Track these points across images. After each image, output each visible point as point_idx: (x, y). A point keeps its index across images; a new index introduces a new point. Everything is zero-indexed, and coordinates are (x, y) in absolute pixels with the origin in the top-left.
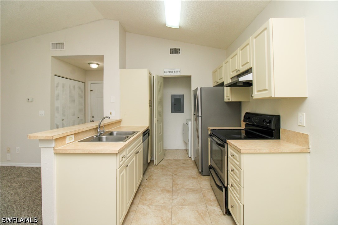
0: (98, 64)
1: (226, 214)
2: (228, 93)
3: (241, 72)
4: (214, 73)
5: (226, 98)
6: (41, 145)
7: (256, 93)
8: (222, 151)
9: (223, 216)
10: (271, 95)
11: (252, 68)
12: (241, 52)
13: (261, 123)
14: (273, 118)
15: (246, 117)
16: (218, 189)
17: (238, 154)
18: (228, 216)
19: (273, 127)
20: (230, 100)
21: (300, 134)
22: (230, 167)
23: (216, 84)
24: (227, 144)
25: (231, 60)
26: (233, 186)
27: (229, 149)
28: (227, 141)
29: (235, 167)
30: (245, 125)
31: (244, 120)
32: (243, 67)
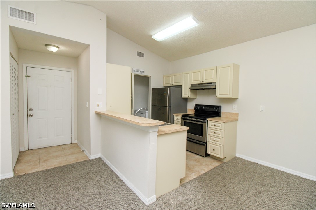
0: (58, 48)
1: (206, 157)
2: (186, 93)
3: (204, 82)
4: (165, 77)
5: (184, 95)
6: (150, 131)
7: (219, 95)
8: (202, 125)
9: (204, 158)
10: (231, 97)
11: (216, 82)
12: (205, 72)
13: (211, 110)
14: (219, 107)
15: (197, 107)
16: (200, 145)
17: (221, 124)
18: (207, 157)
19: (219, 111)
20: (190, 97)
21: (234, 113)
22: (210, 132)
23: (170, 85)
24: (208, 120)
25: (192, 73)
26: (214, 140)
27: (210, 123)
28: (208, 119)
29: (217, 130)
30: (195, 112)
31: (195, 109)
32: (207, 80)
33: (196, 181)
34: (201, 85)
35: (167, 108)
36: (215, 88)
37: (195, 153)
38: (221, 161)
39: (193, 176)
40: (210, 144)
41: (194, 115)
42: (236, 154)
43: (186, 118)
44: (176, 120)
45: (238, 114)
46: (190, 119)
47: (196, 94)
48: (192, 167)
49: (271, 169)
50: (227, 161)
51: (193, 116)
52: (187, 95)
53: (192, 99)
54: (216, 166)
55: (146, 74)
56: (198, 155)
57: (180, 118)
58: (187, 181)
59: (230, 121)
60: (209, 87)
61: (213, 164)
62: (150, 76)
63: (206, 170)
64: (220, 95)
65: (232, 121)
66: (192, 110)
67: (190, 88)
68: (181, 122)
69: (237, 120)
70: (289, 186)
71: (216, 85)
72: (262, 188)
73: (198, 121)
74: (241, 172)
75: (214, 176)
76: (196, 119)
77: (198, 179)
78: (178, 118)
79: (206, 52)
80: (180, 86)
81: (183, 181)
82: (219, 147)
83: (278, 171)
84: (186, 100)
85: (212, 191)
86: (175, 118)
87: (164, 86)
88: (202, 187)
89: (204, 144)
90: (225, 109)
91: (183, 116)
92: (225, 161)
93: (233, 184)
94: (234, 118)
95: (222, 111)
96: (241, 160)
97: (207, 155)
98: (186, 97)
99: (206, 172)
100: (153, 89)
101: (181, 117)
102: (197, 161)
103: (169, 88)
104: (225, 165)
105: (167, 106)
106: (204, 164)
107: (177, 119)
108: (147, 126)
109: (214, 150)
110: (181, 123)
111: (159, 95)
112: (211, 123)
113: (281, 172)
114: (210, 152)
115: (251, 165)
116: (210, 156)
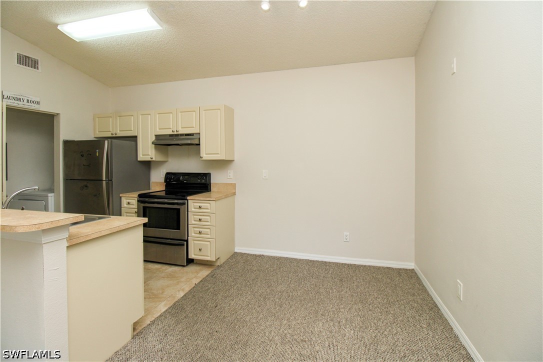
1: (187, 265)
2: (146, 151)
3: (180, 133)
4: (98, 118)
5: (141, 156)
6: (45, 239)
7: (205, 155)
8: (178, 210)
9: (185, 268)
10: (224, 158)
11: (199, 133)
12: (180, 114)
13: (193, 180)
14: (207, 176)
15: (170, 177)
16: (177, 247)
17: (209, 203)
18: (190, 265)
19: (208, 182)
20: (154, 159)
21: (229, 184)
22: (192, 220)
23: (110, 135)
24: (188, 200)
25: (157, 115)
26: (200, 232)
27: (192, 204)
28: (188, 198)
29: (204, 215)
30: (166, 186)
31: (166, 181)
32: (185, 129)
33: (168, 316)
34: (174, 137)
35: (104, 183)
36: (198, 143)
37: (168, 263)
38: (213, 265)
39: (162, 307)
40: (194, 240)
41: (164, 192)
42: (236, 248)
43: (147, 199)
44: (125, 205)
45: (235, 184)
46: (156, 200)
47: (166, 154)
48: (161, 292)
49: (279, 259)
50: (221, 263)
51: (163, 194)
52: (149, 155)
53: (160, 163)
54: (204, 277)
55: (44, 108)
56: (173, 266)
57: (134, 201)
58: (149, 322)
59: (224, 197)
60: (189, 142)
61: (199, 275)
62: (58, 114)
63: (187, 289)
64: (207, 155)
65: (227, 196)
66: (160, 183)
67: (153, 143)
68: (138, 208)
69: (234, 194)
70: (298, 276)
71: (200, 138)
72: (268, 290)
73: (171, 203)
74: (242, 275)
75: (201, 295)
76: (166, 201)
77: (170, 310)
78: (130, 201)
79: (182, 80)
80: (134, 138)
81: (140, 326)
82: (208, 243)
83: (287, 259)
84: (148, 165)
85: (196, 323)
86: (124, 202)
87: (95, 138)
88: (178, 322)
89: (183, 242)
90: (217, 179)
91: (140, 196)
92: (218, 263)
93: (230, 299)
94: (230, 192)
95: (212, 181)
96: (242, 254)
97: (190, 261)
98: (147, 158)
99: (187, 293)
100: (67, 143)
101: (136, 199)
102: (171, 276)
103: (106, 142)
104: (218, 271)
105: (104, 178)
106: (183, 280)
107: (129, 203)
108: (34, 230)
109: (200, 249)
110: (136, 210)
111: (82, 156)
112: (195, 204)
113: (290, 259)
114: (195, 255)
115: (255, 259)
116: (195, 262)
